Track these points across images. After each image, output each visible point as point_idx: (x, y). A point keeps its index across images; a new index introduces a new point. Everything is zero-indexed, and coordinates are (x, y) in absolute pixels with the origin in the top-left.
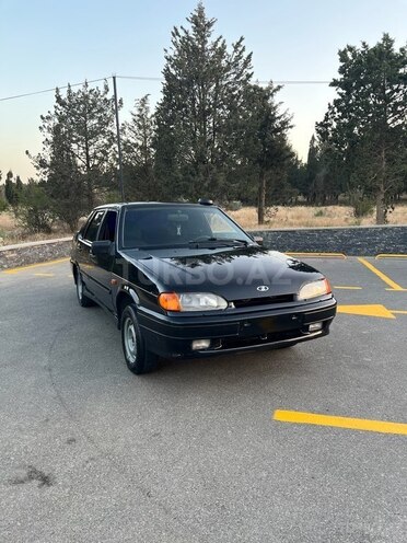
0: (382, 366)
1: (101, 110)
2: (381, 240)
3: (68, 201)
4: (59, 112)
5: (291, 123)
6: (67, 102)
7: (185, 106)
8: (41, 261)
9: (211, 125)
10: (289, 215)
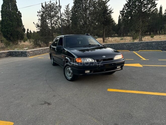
0: (138, 78)
1: (55, 9)
2: (140, 46)
3: (46, 37)
4: (42, 10)
5: (112, 11)
6: (45, 7)
7: (80, 7)
8: (39, 54)
9: (88, 13)
10: (112, 40)
